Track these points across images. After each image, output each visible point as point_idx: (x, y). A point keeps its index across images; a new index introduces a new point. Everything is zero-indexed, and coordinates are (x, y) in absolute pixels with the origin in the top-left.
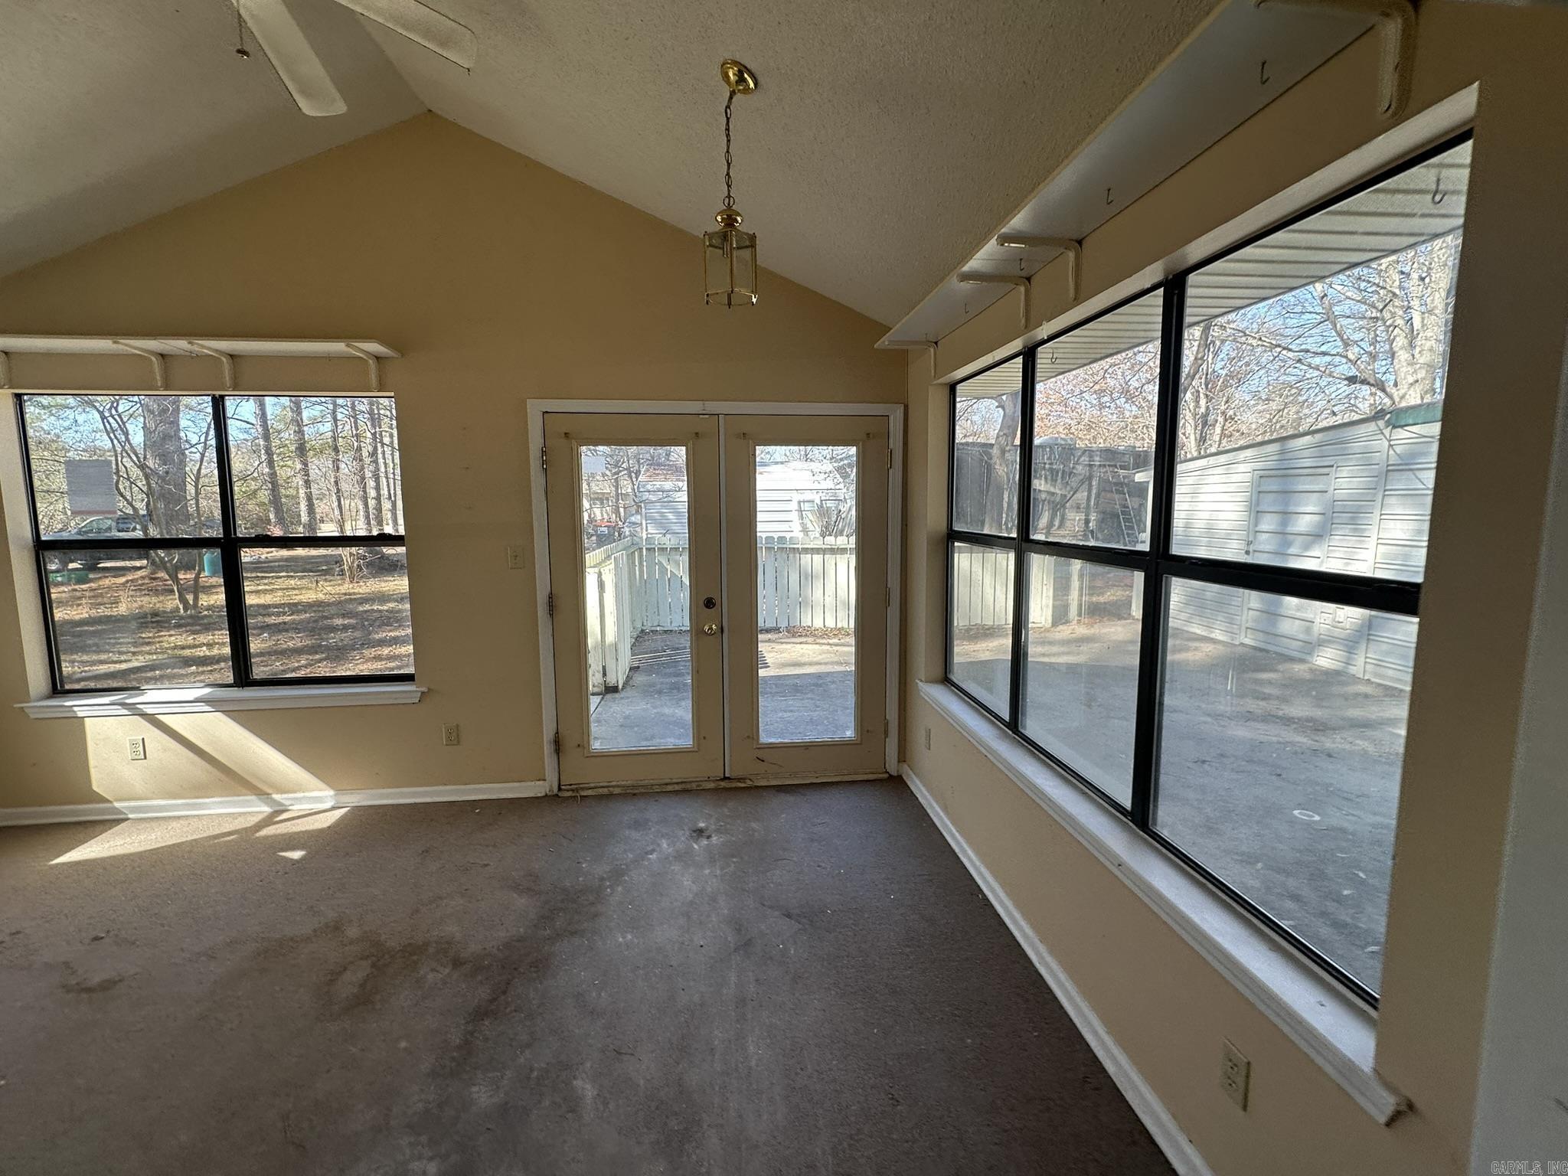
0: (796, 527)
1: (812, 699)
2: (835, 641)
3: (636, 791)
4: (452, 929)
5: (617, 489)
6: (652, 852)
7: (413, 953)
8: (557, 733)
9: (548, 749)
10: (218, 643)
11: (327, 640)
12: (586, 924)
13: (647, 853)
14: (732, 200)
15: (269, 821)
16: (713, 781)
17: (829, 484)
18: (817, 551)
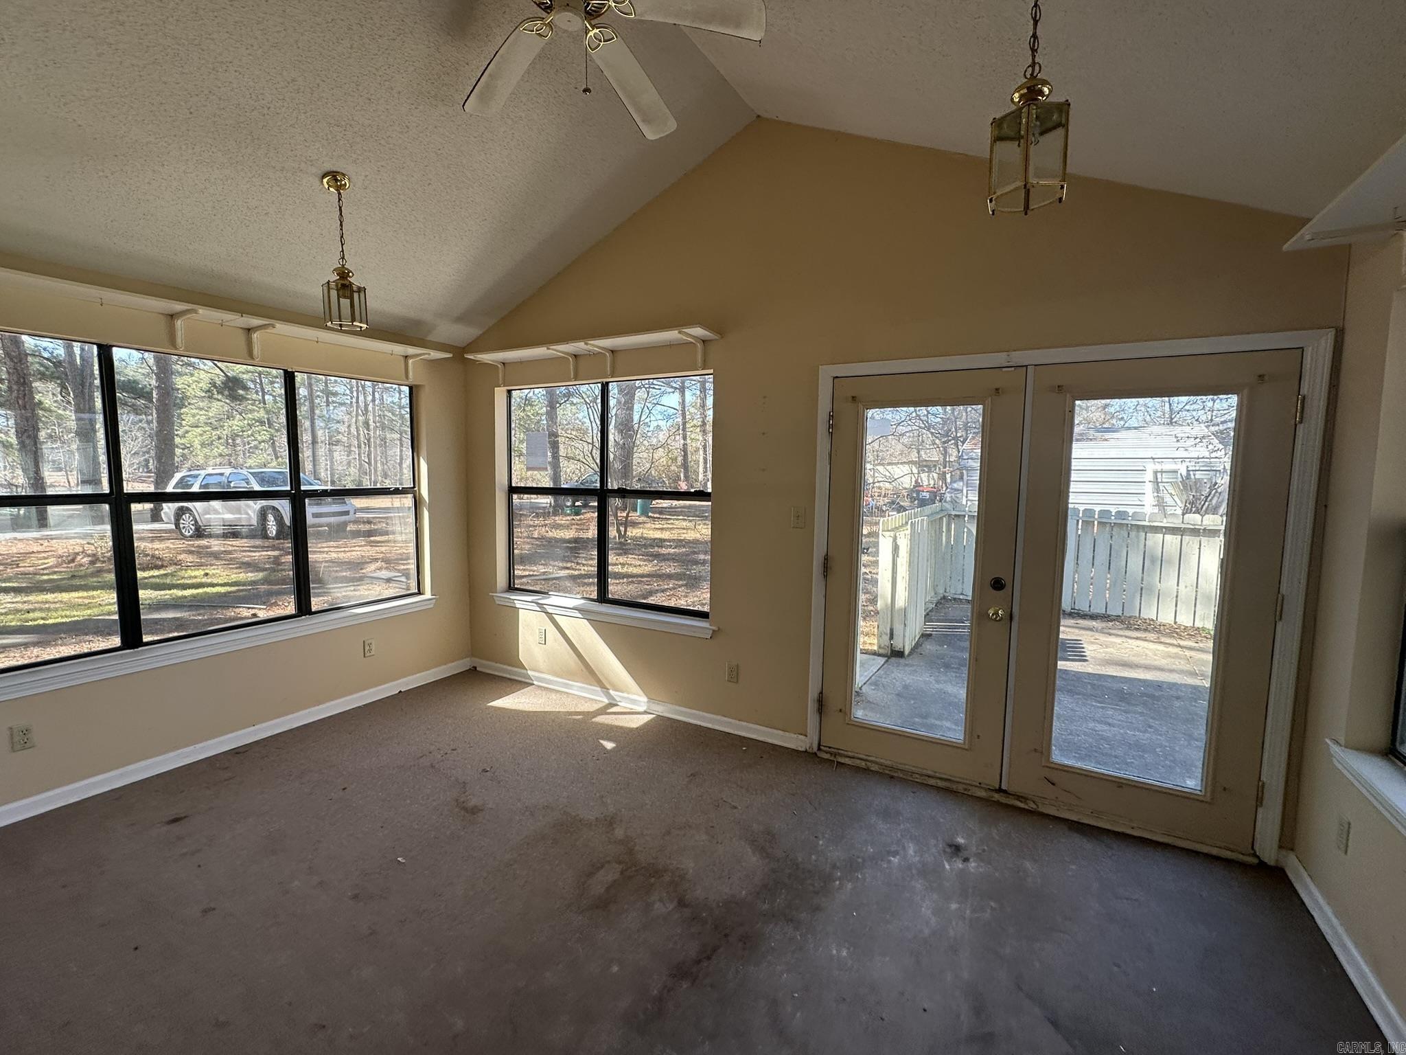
0: (1149, 499)
1: (1141, 714)
2: (1191, 643)
3: (896, 775)
4: (689, 864)
5: (945, 458)
6: (895, 854)
7: (655, 872)
8: (821, 693)
9: (811, 706)
10: (628, 564)
11: (690, 570)
12: (803, 915)
13: (889, 853)
14: (1037, 68)
15: (603, 711)
16: (986, 790)
17: (1202, 451)
18: (1173, 531)
